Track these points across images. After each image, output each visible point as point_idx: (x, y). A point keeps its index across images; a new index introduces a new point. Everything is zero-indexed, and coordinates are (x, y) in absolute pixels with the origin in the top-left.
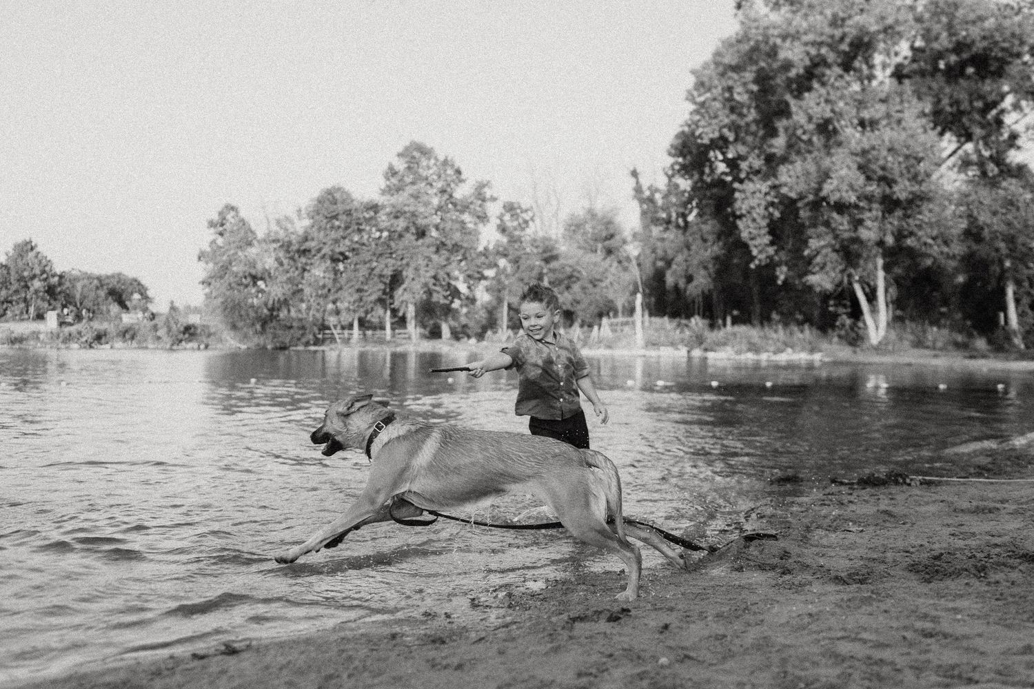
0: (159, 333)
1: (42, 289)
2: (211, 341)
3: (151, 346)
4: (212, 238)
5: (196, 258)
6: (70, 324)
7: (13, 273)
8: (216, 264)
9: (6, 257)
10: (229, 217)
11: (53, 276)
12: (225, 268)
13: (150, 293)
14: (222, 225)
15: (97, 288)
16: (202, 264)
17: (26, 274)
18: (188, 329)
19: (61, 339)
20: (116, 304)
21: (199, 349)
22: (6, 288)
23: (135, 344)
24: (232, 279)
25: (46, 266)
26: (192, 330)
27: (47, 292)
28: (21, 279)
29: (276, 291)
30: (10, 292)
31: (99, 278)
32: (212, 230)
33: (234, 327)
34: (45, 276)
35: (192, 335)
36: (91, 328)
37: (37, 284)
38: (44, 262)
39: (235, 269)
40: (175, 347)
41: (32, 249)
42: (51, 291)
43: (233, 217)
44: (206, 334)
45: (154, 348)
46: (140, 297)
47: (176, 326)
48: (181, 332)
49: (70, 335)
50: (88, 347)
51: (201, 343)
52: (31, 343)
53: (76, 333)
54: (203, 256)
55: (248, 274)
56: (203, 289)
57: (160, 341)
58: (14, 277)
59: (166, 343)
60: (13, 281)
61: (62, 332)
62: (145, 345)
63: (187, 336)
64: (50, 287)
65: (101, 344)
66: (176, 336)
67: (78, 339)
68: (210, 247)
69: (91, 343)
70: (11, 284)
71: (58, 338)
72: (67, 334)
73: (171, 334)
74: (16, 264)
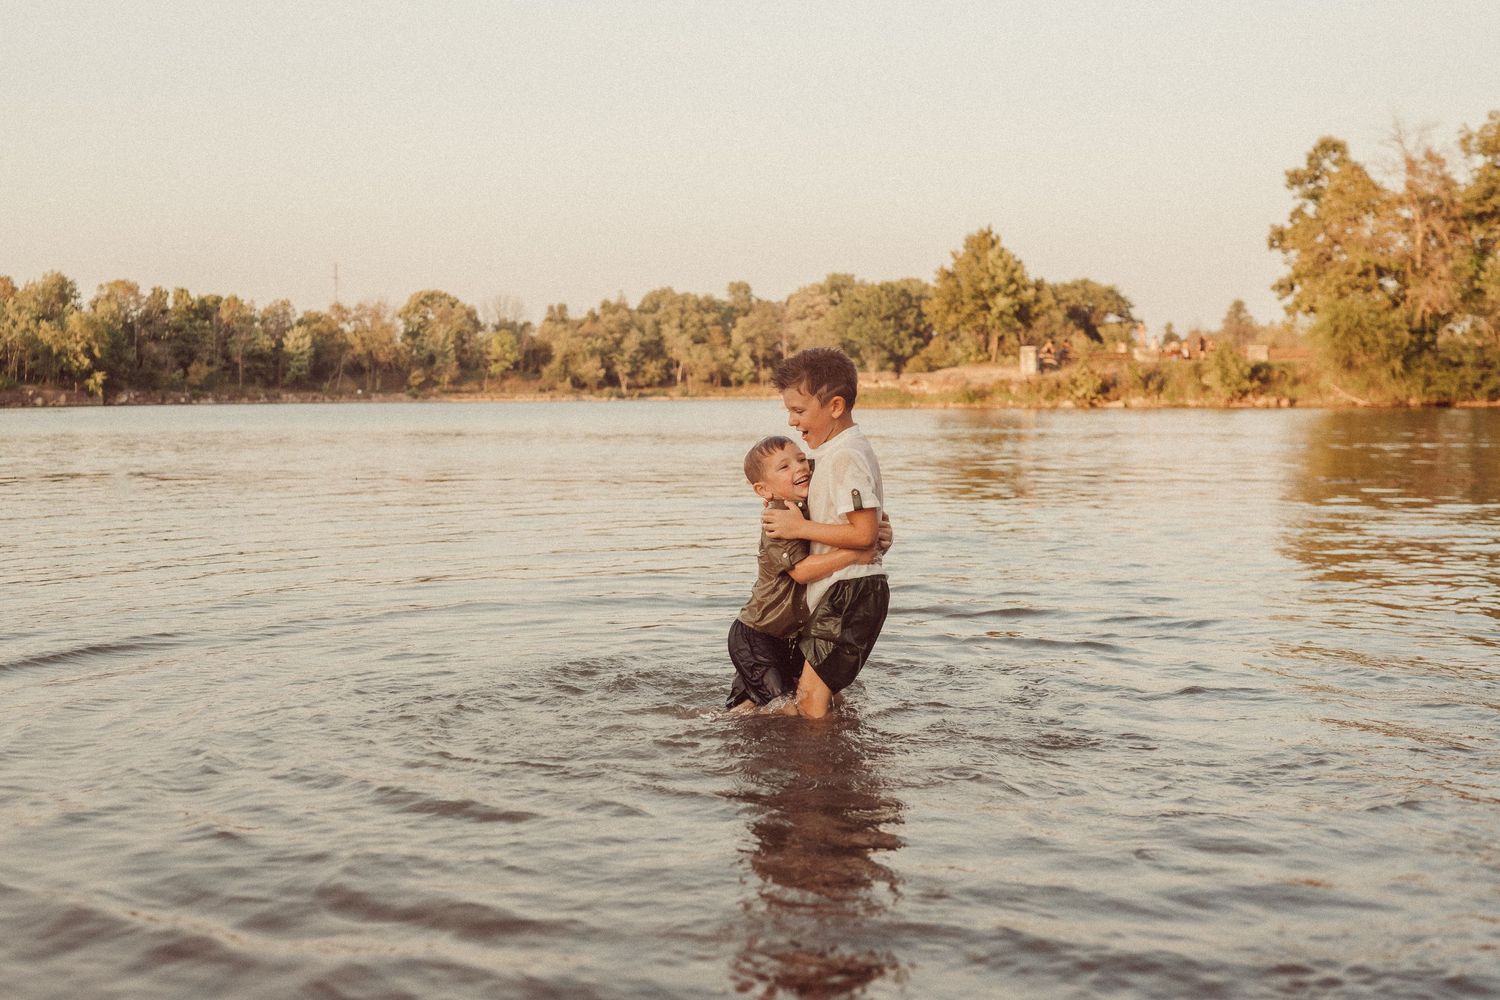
0: (1206, 381)
1: (1011, 311)
2: (1301, 391)
3: (1192, 403)
4: (1300, 201)
5: (1266, 245)
7: (964, 283)
8: (1306, 251)
9: (953, 261)
10: (1327, 163)
11: (1025, 288)
13: (1135, 313)
14: (1315, 178)
16: (1277, 253)
17: (984, 286)
18: (1256, 370)
19: (1044, 393)
20: (1081, 332)
21: (1278, 406)
22: (956, 311)
23: (1164, 400)
24: (1344, 279)
25: (1014, 270)
26: (1262, 374)
27: (1017, 314)
29: (1428, 296)
30: (962, 316)
31: (1054, 291)
32: (1297, 190)
33: (1349, 365)
34: (1013, 287)
35: (1265, 381)
36: (1092, 372)
37: (1002, 302)
38: (1012, 265)
39: (1344, 258)
40: (1236, 404)
41: (993, 243)
42: (1023, 315)
43: (1335, 163)
44: (1290, 379)
45: (1197, 407)
46: (1119, 319)
47: (1237, 366)
48: (1245, 378)
49: (1058, 385)
50: (1087, 406)
51: (1284, 395)
52: (999, 398)
53: (1066, 382)
54: (1278, 239)
55: (1372, 267)
56: (1280, 299)
57: (1209, 393)
58: (967, 291)
59: (1220, 396)
60: (966, 300)
61: (1045, 380)
62: (1181, 401)
63: (1256, 383)
64: (1021, 306)
65: (1108, 400)
66: (1237, 384)
67: (1072, 392)
68: (1291, 221)
69: (1093, 398)
70: (963, 303)
71: (1039, 391)
72: (1053, 383)
73: (1228, 381)
74: (971, 270)
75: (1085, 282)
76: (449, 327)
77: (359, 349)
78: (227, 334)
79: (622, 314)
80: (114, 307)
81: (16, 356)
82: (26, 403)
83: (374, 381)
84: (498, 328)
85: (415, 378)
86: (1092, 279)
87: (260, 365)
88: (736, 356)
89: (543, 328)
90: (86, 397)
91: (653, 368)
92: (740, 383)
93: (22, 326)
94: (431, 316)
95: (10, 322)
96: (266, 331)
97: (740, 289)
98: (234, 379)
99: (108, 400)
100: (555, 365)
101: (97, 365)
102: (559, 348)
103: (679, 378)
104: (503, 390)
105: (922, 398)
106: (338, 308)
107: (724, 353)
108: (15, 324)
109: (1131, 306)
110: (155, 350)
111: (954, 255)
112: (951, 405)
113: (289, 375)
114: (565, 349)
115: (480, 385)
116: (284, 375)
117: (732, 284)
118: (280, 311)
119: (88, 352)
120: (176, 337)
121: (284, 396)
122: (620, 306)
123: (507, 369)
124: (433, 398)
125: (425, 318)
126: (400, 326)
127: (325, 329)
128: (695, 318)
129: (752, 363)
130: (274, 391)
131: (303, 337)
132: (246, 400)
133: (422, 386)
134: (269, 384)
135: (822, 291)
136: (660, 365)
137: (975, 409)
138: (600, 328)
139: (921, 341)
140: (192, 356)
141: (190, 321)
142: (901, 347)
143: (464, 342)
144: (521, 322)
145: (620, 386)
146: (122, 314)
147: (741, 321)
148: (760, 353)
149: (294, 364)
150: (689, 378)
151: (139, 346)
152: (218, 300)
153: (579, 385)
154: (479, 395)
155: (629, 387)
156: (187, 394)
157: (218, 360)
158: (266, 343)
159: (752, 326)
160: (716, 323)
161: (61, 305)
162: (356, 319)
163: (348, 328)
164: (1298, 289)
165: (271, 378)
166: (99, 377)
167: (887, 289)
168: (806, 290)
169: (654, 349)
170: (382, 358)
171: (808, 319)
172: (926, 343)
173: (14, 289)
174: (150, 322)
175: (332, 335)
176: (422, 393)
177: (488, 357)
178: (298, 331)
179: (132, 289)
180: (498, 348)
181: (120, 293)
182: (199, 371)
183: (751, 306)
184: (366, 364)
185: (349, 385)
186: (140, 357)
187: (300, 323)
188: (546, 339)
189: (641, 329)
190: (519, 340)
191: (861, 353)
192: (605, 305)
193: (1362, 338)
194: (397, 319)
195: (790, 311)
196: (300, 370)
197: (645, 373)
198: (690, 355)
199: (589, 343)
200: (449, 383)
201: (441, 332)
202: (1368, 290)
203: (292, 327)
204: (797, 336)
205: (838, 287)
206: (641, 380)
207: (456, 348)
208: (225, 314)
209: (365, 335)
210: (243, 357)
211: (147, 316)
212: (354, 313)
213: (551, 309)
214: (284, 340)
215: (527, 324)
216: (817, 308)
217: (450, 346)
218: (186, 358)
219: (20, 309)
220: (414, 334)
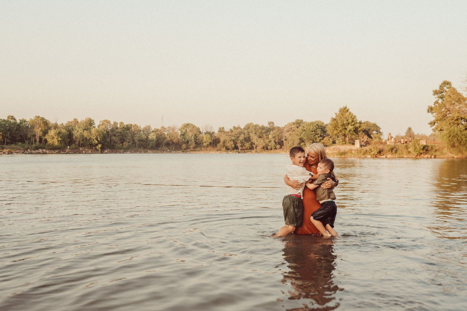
0: (409, 150)
1: (353, 130)
2: (438, 153)
3: (405, 156)
4: (437, 99)
5: (427, 111)
7: (339, 122)
9: (335, 116)
10: (445, 88)
11: (357, 123)
14: (442, 92)
16: (430, 114)
17: (345, 122)
18: (424, 147)
19: (362, 153)
20: (366, 136)
21: (431, 158)
22: (336, 130)
23: (397, 156)
24: (451, 121)
26: (426, 149)
27: (354, 131)
30: (338, 131)
32: (436, 96)
33: (453, 146)
34: (353, 123)
36: (376, 147)
37: (350, 127)
38: (353, 117)
39: (451, 115)
40: (418, 157)
41: (347, 111)
42: (356, 131)
43: (448, 88)
44: (434, 150)
45: (407, 158)
46: (377, 132)
47: (419, 146)
48: (421, 149)
49: (366, 151)
50: (375, 157)
51: (432, 155)
52: (349, 155)
53: (369, 150)
54: (431, 110)
55: (460, 118)
56: (431, 127)
57: (410, 154)
59: (413, 155)
60: (339, 126)
61: (363, 149)
62: (402, 156)
63: (424, 151)
64: (355, 128)
65: (381, 155)
66: (419, 151)
67: (370, 153)
68: (434, 105)
69: (376, 155)
70: (338, 128)
71: (360, 153)
72: (365, 150)
73: (416, 150)
74: (341, 118)
75: (367, 122)
76: (192, 133)
77: (168, 139)
78: (134, 134)
79: (239, 130)
80: (104, 127)
81: (78, 140)
82: (80, 152)
83: (173, 148)
84: (205, 134)
85: (183, 147)
86: (369, 121)
87: (142, 143)
88: (270, 142)
89: (218, 133)
90: (96, 151)
91: (247, 145)
92: (271, 149)
93: (80, 132)
94: (188, 130)
95: (77, 131)
96: (144, 134)
97: (271, 123)
98: (135, 147)
99: (102, 151)
100: (221, 143)
101: (99, 143)
102: (222, 140)
103: (255, 147)
104: (207, 150)
106: (163, 127)
107: (267, 141)
108: (78, 131)
109: (380, 129)
110: (115, 139)
111: (336, 114)
112: (335, 156)
113: (150, 146)
114: (224, 139)
115: (201, 149)
116: (149, 146)
117: (269, 122)
118: (148, 128)
119: (97, 139)
120: (120, 135)
122: (239, 128)
123: (208, 145)
124: (188, 152)
125: (186, 130)
126: (179, 132)
127: (159, 133)
128: (260, 131)
129: (274, 144)
130: (145, 150)
131: (154, 135)
132: (138, 152)
133: (185, 149)
134: (144, 148)
135: (294, 124)
136: (249, 144)
137: (342, 157)
138: (233, 134)
139: (322, 138)
140: (124, 140)
141: (124, 131)
142: (316, 140)
143: (197, 137)
144: (212, 132)
145: (239, 149)
146: (106, 129)
147: (271, 132)
148: (277, 141)
149: (151, 143)
150: (257, 147)
151: (110, 138)
152: (131, 125)
153: (227, 149)
154: (201, 151)
155: (241, 150)
156: (123, 150)
157: (131, 142)
158: (144, 137)
159: (274, 134)
160: (265, 133)
161: (90, 126)
162: (168, 131)
163: (166, 133)
164: (436, 124)
165: (145, 146)
166: (100, 146)
167: (312, 123)
168: (290, 124)
169: (248, 139)
170: (175, 141)
171: (290, 132)
172: (323, 139)
173: (78, 122)
174: (113, 131)
175: (161, 135)
176: (185, 151)
177: (203, 141)
178: (153, 134)
179: (108, 122)
180: (206, 139)
181: (106, 123)
182: (126, 144)
183: (274, 128)
184: (170, 143)
185: (166, 148)
186: (111, 140)
187: (153, 132)
188: (219, 136)
189: (244, 134)
190: (211, 136)
191: (305, 141)
192: (234, 127)
193: (457, 139)
194: (179, 131)
195: (285, 130)
196: (153, 144)
197: (245, 146)
198: (257, 141)
199: (230, 138)
200: (192, 148)
201: (190, 134)
202: (458, 124)
203: (151, 133)
204: (287, 136)
205: (299, 123)
206: (244, 148)
207: (194, 139)
208: (133, 129)
209: (170, 135)
210: (138, 141)
211: (112, 129)
212: (167, 129)
213: (220, 128)
214: (149, 136)
215: (213, 133)
216: (293, 129)
217: (193, 138)
218: (122, 141)
219: (79, 127)
220: (183, 135)
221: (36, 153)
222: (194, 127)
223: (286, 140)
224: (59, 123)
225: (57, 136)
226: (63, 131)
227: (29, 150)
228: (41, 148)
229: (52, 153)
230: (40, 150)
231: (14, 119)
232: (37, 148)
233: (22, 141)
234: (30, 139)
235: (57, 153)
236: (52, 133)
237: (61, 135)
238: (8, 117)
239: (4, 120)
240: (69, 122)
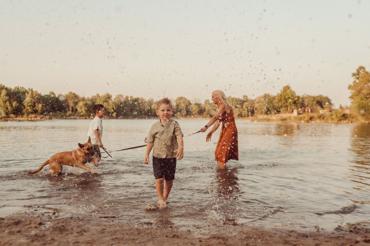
0: (333, 117)
1: (292, 102)
2: (354, 120)
3: (330, 122)
4: (354, 80)
5: (348, 89)
6: (301, 114)
7: (283, 96)
8: (355, 90)
10: (361, 71)
11: (296, 97)
12: (359, 92)
13: (332, 102)
14: (358, 75)
15: (313, 101)
16: (350, 90)
17: (287, 97)
18: (344, 115)
19: (298, 119)
20: (319, 106)
21: (348, 123)
23: (324, 121)
24: (362, 96)
25: (293, 94)
28: (285, 99)
30: (282, 103)
31: (314, 98)
32: (354, 77)
33: (363, 114)
34: (293, 97)
35: (346, 117)
36: (308, 115)
37: (290, 100)
39: (363, 92)
40: (339, 122)
41: (289, 88)
42: (295, 102)
43: (363, 71)
44: (351, 117)
46: (328, 104)
47: (339, 114)
48: (341, 117)
49: (301, 118)
50: (307, 122)
51: (350, 120)
52: (289, 120)
53: (303, 117)
54: (350, 87)
55: (369, 93)
56: (350, 100)
57: (333, 120)
58: (283, 98)
59: (336, 121)
61: (299, 117)
62: (328, 121)
63: (344, 118)
65: (311, 121)
66: (339, 118)
67: (304, 119)
68: (353, 84)
69: (308, 120)
70: (282, 101)
73: (337, 117)
74: (284, 94)
76: (185, 104)
80: (118, 100)
84: (195, 104)
88: (244, 110)
89: (204, 105)
90: (112, 117)
92: (245, 117)
94: (181, 102)
96: (148, 105)
97: (245, 96)
98: (141, 114)
99: (117, 117)
100: (206, 112)
101: (115, 111)
102: (207, 109)
104: (195, 117)
105: (273, 120)
107: (241, 110)
110: (126, 108)
111: (281, 91)
112: (279, 121)
113: (152, 113)
115: (191, 116)
117: (243, 96)
118: (151, 101)
119: (113, 108)
121: (151, 117)
123: (196, 113)
124: (181, 119)
126: (175, 104)
128: (235, 103)
129: (247, 112)
132: (144, 118)
135: (263, 97)
137: (283, 122)
141: (133, 102)
143: (188, 107)
144: (199, 103)
146: (120, 101)
147: (245, 103)
148: (249, 110)
149: (153, 111)
151: (123, 108)
152: (139, 98)
154: (190, 118)
156: (132, 117)
158: (147, 108)
159: (247, 105)
160: (240, 104)
161: (108, 99)
166: (115, 113)
168: (259, 97)
171: (260, 103)
173: (99, 96)
174: (125, 103)
176: (179, 117)
177: (192, 110)
179: (122, 96)
180: (194, 109)
181: (120, 97)
183: (248, 100)
187: (155, 103)
188: (205, 107)
190: (199, 106)
195: (256, 101)
200: (184, 115)
201: (183, 105)
203: (153, 104)
204: (257, 107)
205: (266, 96)
207: (186, 108)
208: (140, 101)
210: (143, 110)
211: (125, 101)
213: (206, 101)
214: (152, 107)
216: (262, 101)
217: (184, 108)
218: (132, 110)
219: (100, 100)
220: (177, 106)
221: (69, 119)
222: (185, 99)
223: (256, 109)
224: (86, 97)
225: (84, 106)
226: (89, 103)
227: (64, 117)
228: (73, 115)
229: (81, 119)
230: (72, 117)
231: (54, 94)
232: (70, 115)
233: (60, 110)
234: (65, 108)
235: (84, 119)
236: (81, 104)
237: (87, 106)
238: (50, 93)
239: (47, 95)
240: (93, 96)
